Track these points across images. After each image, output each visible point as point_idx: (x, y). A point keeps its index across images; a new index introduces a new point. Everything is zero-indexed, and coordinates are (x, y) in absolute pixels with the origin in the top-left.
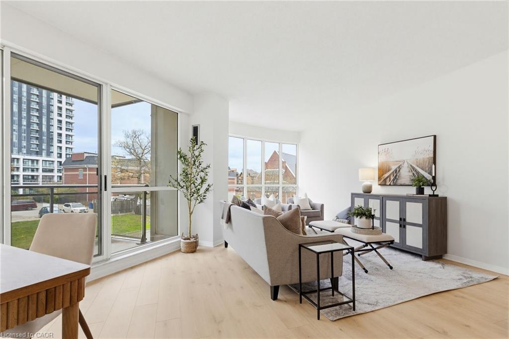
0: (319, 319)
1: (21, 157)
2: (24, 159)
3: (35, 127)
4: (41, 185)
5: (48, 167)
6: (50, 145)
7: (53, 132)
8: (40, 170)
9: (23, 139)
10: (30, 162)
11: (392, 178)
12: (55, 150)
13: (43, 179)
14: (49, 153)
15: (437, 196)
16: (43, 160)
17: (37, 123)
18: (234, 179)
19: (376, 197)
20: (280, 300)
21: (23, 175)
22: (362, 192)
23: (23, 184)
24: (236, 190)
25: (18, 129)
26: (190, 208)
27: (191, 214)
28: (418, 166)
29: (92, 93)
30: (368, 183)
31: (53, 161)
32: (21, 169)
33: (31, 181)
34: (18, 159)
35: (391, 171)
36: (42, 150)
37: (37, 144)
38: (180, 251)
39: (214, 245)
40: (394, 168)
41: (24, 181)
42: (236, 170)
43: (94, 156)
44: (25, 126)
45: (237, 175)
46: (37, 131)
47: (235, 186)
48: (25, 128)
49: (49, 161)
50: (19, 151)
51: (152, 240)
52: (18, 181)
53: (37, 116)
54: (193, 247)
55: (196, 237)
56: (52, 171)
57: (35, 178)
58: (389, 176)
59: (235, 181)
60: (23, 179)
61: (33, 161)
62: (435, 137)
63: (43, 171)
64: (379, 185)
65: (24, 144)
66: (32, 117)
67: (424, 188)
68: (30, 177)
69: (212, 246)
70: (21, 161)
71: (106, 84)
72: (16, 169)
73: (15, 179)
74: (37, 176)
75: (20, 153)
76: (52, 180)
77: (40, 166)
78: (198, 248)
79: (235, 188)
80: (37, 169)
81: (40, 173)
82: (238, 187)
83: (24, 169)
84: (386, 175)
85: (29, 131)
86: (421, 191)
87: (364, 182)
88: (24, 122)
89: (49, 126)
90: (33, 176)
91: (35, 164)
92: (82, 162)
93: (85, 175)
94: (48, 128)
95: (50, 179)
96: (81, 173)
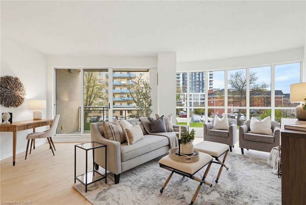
1: (193, 94)
3: (198, 79)
5: (203, 98)
8: (199, 99)
10: (196, 96)
13: (200, 103)
16: (200, 95)
17: (198, 77)
21: (193, 102)
25: (192, 82)
32: (193, 99)
33: (196, 105)
36: (200, 90)
37: (198, 87)
43: (218, 91)
46: (198, 81)
48: (194, 80)
49: (203, 95)
53: (198, 74)
65: (194, 88)
66: (196, 75)
68: (196, 103)
70: (193, 96)
74: (198, 103)
75: (192, 92)
81: (199, 101)
88: (194, 78)
91: (198, 97)
92: (212, 94)
93: (214, 101)
94: (202, 79)
95: (203, 103)
96: (212, 100)
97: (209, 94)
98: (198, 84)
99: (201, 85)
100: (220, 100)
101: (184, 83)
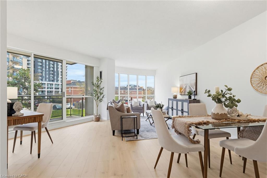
0: (122, 140)
1: (46, 83)
2: (47, 84)
3: (52, 69)
4: (54, 95)
5: (57, 87)
6: (58, 77)
7: (59, 71)
8: (54, 88)
9: (47, 71)
10: (50, 85)
11: (184, 92)
12: (60, 79)
13: (55, 92)
14: (57, 81)
15: (196, 99)
16: (55, 84)
17: (53, 67)
18: (141, 92)
19: (180, 100)
20: (115, 136)
21: (47, 91)
22: (173, 98)
23: (39, 95)
24: (142, 98)
25: (45, 70)
26: (97, 104)
27: (97, 106)
28: (191, 86)
29: (61, 61)
30: (175, 94)
31: (59, 84)
32: (46, 88)
33: (50, 93)
34: (45, 84)
35: (183, 89)
36: (54, 79)
37: (53, 77)
38: (93, 121)
39: (107, 119)
40: (184, 87)
41: (47, 93)
42: (143, 87)
43: (75, 82)
44: (48, 68)
45: (143, 90)
46: (53, 71)
47: (142, 95)
48: (48, 69)
49: (57, 84)
50: (46, 80)
51: (85, 116)
52: (45, 93)
53: (53, 64)
54: (98, 119)
55: (99, 115)
56: (58, 89)
57: (52, 92)
58: (183, 91)
59: (142, 93)
60: (47, 92)
61: (51, 84)
62: (196, 74)
63: (55, 89)
64: (180, 95)
65: (47, 77)
66: (51, 64)
67: (191, 96)
68: (50, 92)
69: (106, 119)
70: (46, 84)
71: (64, 60)
72: (44, 88)
73: (44, 92)
74: (53, 91)
75: (46, 81)
76: (58, 93)
77: (54, 87)
78: (100, 120)
79: (142, 97)
80: (53, 88)
81: (54, 90)
82: (144, 96)
83: (47, 88)
84: (182, 90)
85: (49, 71)
86: (190, 97)
87: (173, 93)
88: (47, 67)
89: (57, 68)
90: (51, 91)
91: (52, 86)
92: (70, 85)
93: (72, 90)
94: (57, 70)
95: (58, 92)
96: (70, 89)
97: (67, 84)
98: (52, 74)
99: (56, 75)
100: (80, 90)
101: (36, 71)
